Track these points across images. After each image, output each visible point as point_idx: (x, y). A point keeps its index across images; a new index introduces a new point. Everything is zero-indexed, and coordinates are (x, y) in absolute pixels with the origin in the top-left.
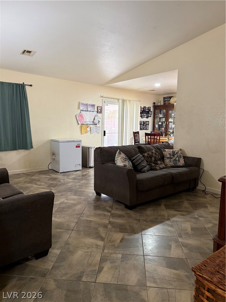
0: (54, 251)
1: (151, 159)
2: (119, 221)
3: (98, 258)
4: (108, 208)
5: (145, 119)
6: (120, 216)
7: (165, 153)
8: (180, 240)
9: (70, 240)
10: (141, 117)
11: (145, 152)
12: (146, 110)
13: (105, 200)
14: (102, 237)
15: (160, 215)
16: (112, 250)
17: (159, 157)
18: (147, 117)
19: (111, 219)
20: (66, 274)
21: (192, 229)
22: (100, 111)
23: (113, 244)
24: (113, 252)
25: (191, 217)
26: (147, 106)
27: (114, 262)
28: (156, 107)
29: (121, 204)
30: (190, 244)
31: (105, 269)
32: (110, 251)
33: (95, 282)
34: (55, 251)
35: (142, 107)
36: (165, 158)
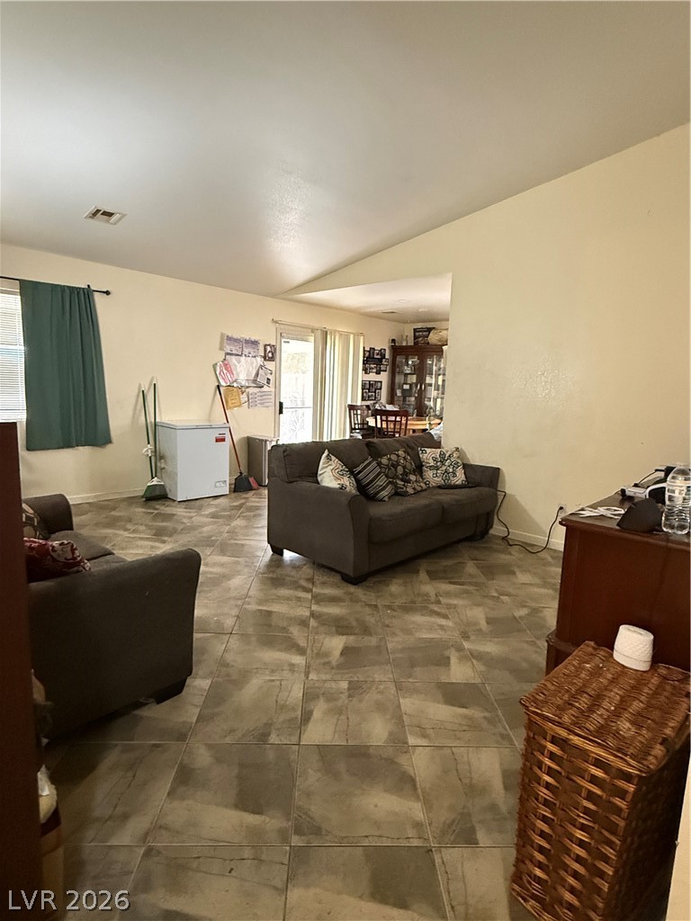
0: (195, 684)
1: (396, 470)
2: (334, 610)
3: (297, 693)
4: (303, 583)
5: (372, 377)
6: (333, 600)
7: (424, 457)
8: (466, 645)
9: (229, 657)
10: (365, 370)
11: (381, 456)
12: (376, 357)
13: (293, 566)
14: (299, 646)
15: (419, 595)
16: (325, 673)
17: (411, 465)
18: (378, 373)
19: (314, 607)
20: (232, 731)
21: (489, 621)
22: (270, 355)
23: (326, 660)
24: (329, 677)
25: (485, 596)
26: (378, 348)
27: (335, 700)
28: (397, 350)
29: (333, 573)
30: (487, 652)
31: (317, 714)
32: (324, 677)
33: (299, 745)
34: (199, 684)
35: (367, 349)
36: (424, 468)
